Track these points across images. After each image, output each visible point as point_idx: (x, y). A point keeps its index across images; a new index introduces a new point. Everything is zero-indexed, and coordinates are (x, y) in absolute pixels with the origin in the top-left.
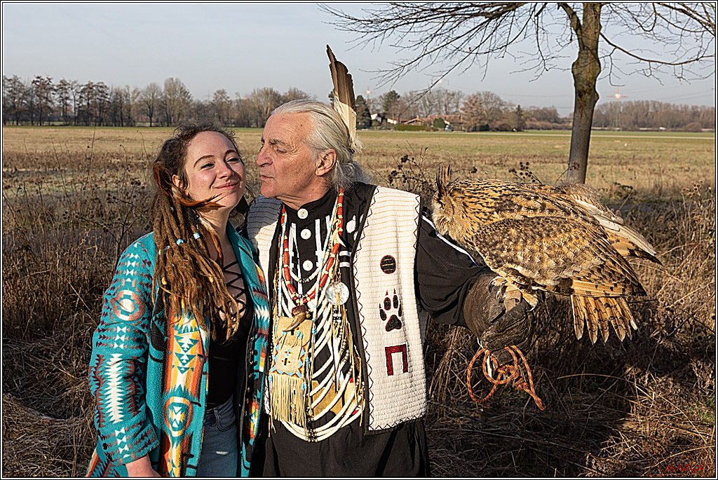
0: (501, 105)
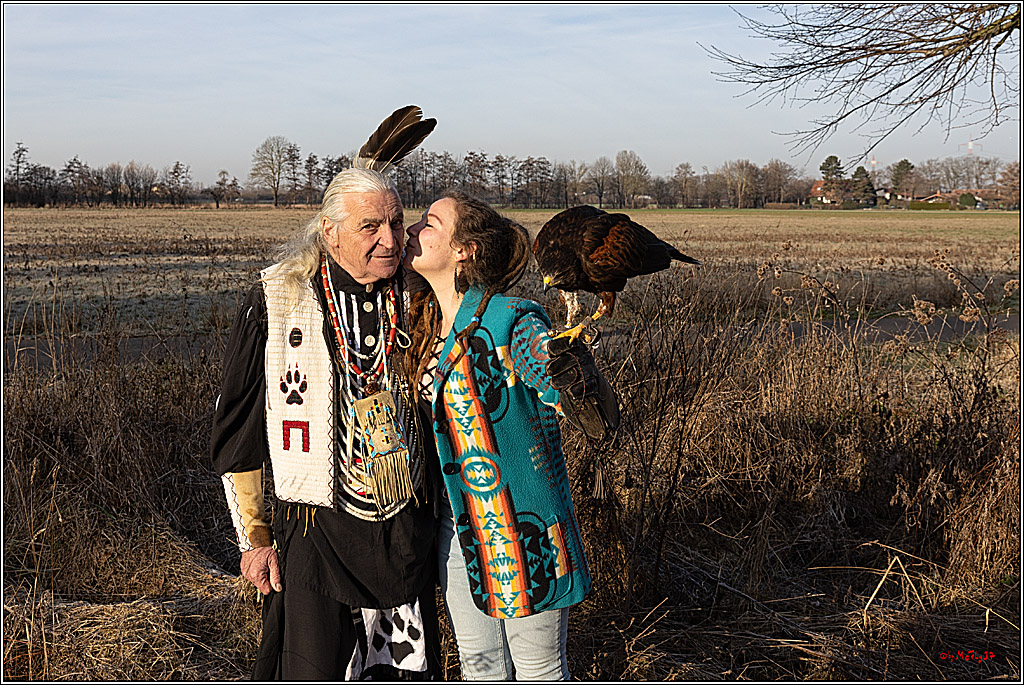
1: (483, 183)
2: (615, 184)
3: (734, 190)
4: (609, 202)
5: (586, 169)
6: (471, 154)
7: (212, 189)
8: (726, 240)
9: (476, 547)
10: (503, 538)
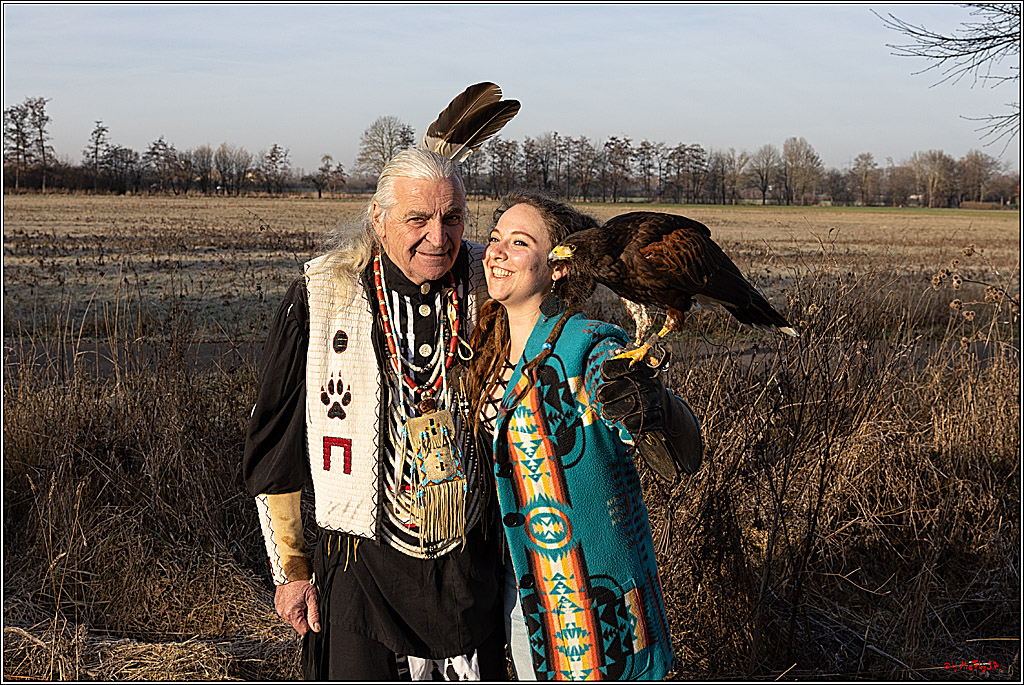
1: (626, 174)
2: (782, 177)
3: (924, 187)
4: (773, 198)
5: (748, 159)
6: (613, 139)
7: (315, 177)
8: (911, 244)
9: (542, 615)
10: (573, 605)
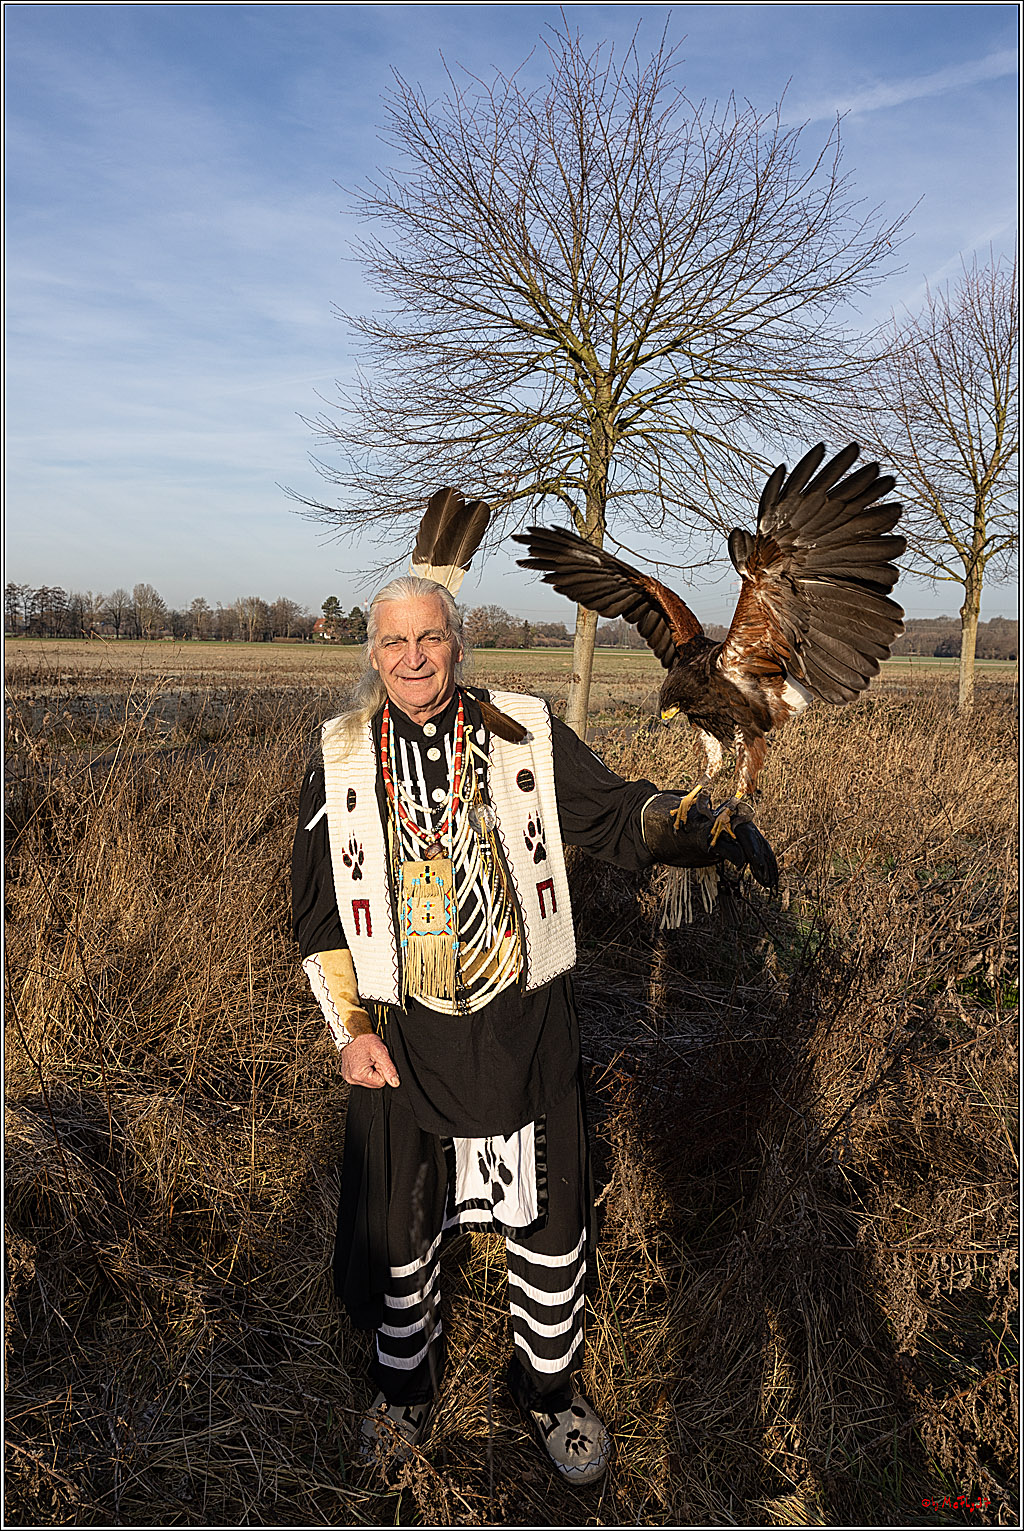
0: (508, 620)
2: (132, 616)
3: (245, 625)
4: (126, 633)
5: (103, 600)
